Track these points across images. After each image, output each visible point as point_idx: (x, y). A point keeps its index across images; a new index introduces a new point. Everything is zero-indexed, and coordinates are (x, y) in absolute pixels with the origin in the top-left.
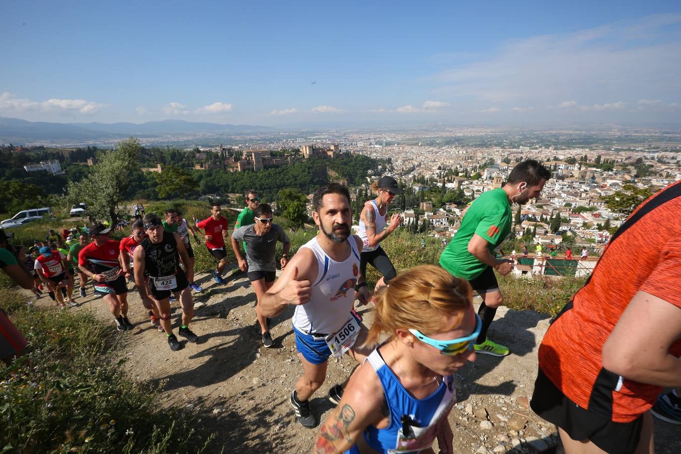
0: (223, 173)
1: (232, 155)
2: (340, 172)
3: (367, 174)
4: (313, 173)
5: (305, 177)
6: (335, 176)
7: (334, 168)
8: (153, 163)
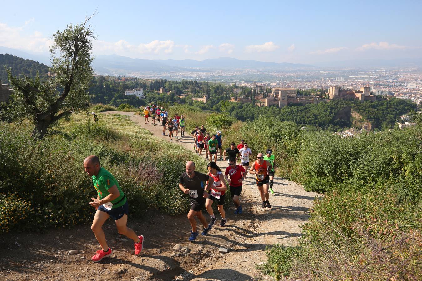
0: (252, 106)
1: (263, 91)
2: (366, 115)
3: (399, 119)
4: (335, 114)
5: (326, 116)
6: (359, 118)
7: (359, 110)
8: (201, 95)
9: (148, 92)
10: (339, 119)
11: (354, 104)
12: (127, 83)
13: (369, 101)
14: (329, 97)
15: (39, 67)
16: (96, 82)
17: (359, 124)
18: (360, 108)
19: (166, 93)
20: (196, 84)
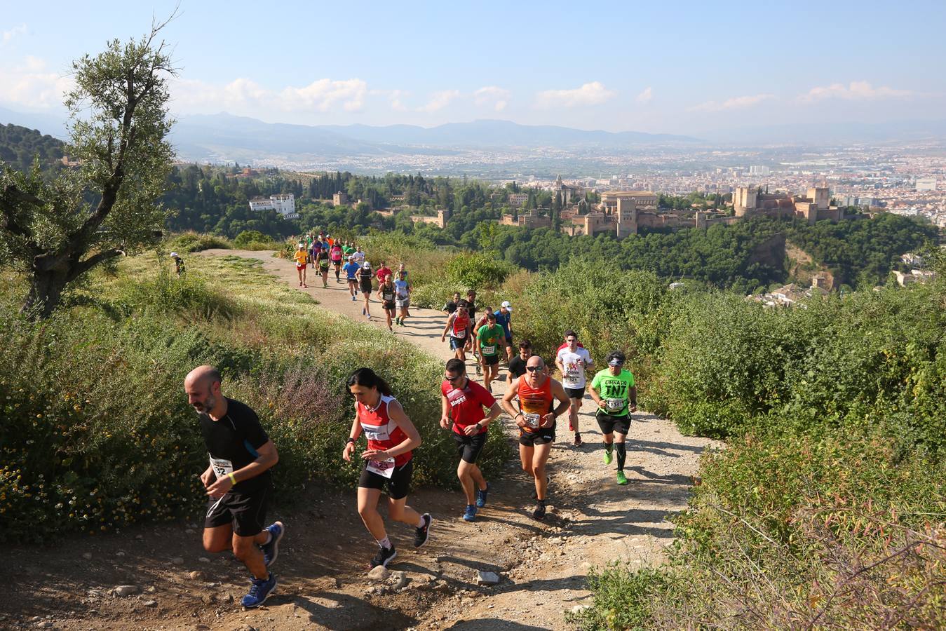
0: (553, 235)
1: (579, 200)
2: (821, 252)
3: (898, 263)
4: (749, 251)
5: (727, 257)
6: (805, 261)
7: (805, 241)
8: (432, 208)
9: (306, 203)
10: (758, 264)
11: (790, 230)
12: (256, 181)
13: (828, 220)
14: (733, 212)
15: (40, 143)
16: (179, 180)
17: (803, 275)
18: (807, 237)
19: (347, 205)
20: (419, 183)
